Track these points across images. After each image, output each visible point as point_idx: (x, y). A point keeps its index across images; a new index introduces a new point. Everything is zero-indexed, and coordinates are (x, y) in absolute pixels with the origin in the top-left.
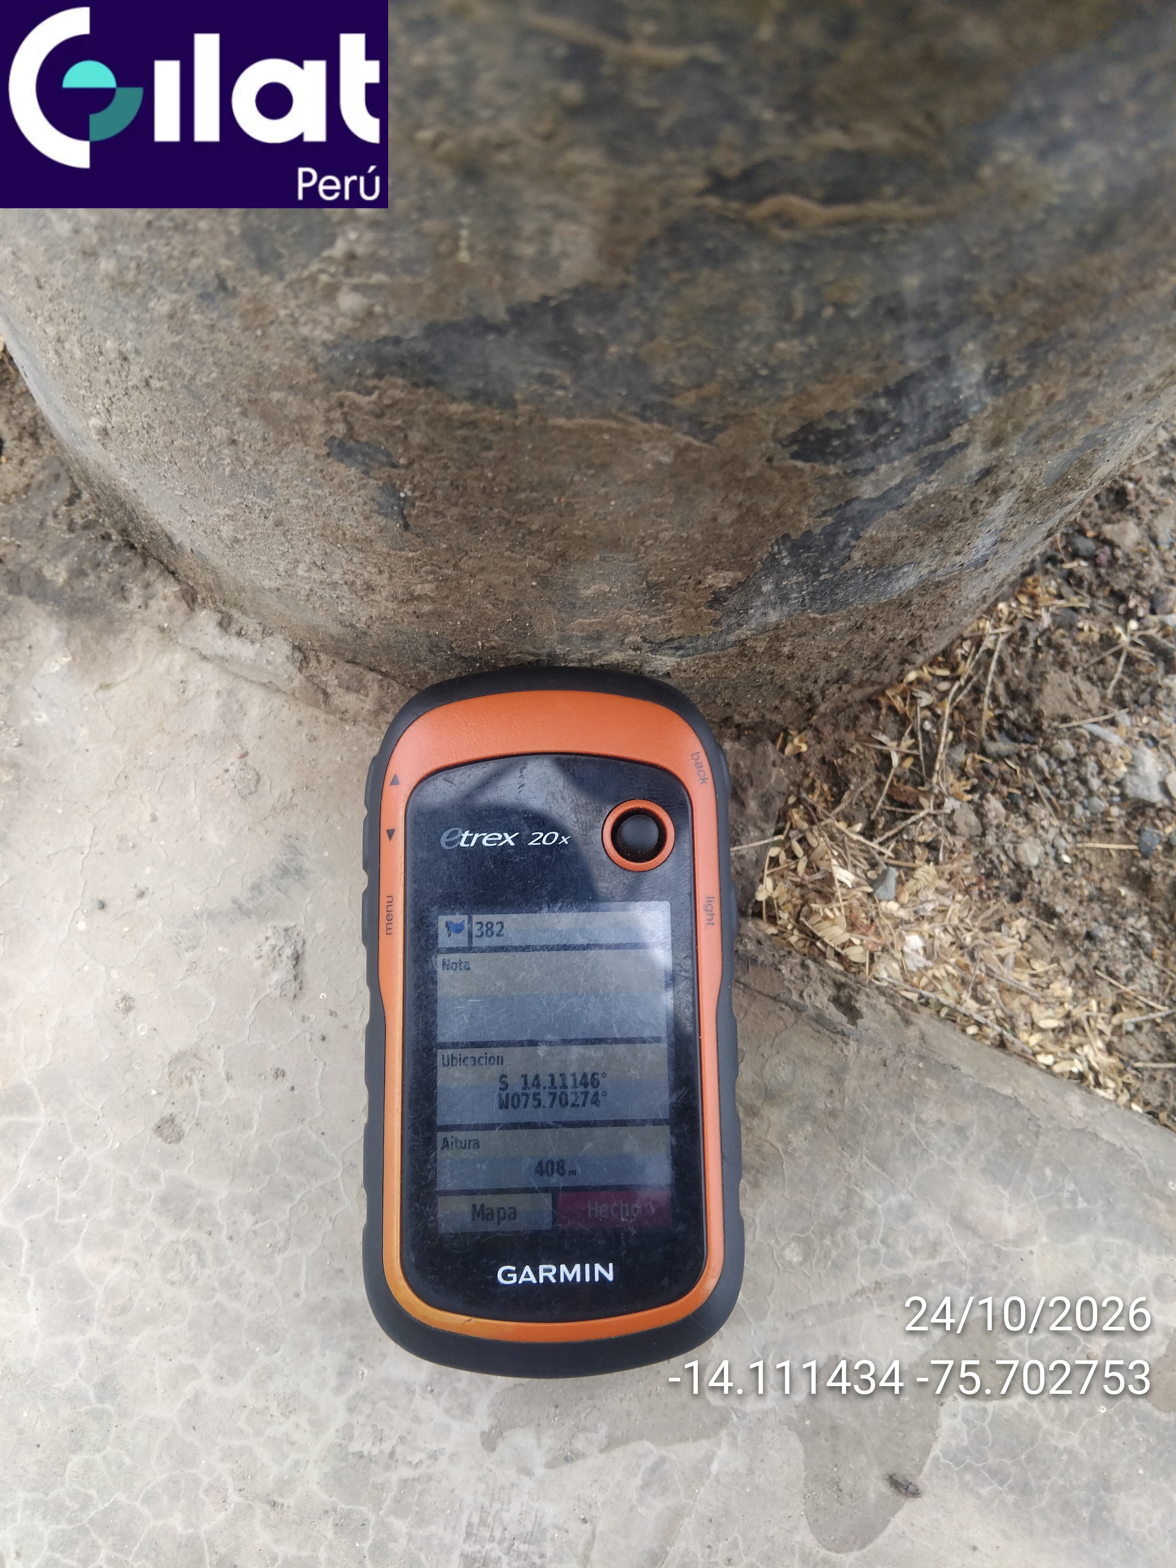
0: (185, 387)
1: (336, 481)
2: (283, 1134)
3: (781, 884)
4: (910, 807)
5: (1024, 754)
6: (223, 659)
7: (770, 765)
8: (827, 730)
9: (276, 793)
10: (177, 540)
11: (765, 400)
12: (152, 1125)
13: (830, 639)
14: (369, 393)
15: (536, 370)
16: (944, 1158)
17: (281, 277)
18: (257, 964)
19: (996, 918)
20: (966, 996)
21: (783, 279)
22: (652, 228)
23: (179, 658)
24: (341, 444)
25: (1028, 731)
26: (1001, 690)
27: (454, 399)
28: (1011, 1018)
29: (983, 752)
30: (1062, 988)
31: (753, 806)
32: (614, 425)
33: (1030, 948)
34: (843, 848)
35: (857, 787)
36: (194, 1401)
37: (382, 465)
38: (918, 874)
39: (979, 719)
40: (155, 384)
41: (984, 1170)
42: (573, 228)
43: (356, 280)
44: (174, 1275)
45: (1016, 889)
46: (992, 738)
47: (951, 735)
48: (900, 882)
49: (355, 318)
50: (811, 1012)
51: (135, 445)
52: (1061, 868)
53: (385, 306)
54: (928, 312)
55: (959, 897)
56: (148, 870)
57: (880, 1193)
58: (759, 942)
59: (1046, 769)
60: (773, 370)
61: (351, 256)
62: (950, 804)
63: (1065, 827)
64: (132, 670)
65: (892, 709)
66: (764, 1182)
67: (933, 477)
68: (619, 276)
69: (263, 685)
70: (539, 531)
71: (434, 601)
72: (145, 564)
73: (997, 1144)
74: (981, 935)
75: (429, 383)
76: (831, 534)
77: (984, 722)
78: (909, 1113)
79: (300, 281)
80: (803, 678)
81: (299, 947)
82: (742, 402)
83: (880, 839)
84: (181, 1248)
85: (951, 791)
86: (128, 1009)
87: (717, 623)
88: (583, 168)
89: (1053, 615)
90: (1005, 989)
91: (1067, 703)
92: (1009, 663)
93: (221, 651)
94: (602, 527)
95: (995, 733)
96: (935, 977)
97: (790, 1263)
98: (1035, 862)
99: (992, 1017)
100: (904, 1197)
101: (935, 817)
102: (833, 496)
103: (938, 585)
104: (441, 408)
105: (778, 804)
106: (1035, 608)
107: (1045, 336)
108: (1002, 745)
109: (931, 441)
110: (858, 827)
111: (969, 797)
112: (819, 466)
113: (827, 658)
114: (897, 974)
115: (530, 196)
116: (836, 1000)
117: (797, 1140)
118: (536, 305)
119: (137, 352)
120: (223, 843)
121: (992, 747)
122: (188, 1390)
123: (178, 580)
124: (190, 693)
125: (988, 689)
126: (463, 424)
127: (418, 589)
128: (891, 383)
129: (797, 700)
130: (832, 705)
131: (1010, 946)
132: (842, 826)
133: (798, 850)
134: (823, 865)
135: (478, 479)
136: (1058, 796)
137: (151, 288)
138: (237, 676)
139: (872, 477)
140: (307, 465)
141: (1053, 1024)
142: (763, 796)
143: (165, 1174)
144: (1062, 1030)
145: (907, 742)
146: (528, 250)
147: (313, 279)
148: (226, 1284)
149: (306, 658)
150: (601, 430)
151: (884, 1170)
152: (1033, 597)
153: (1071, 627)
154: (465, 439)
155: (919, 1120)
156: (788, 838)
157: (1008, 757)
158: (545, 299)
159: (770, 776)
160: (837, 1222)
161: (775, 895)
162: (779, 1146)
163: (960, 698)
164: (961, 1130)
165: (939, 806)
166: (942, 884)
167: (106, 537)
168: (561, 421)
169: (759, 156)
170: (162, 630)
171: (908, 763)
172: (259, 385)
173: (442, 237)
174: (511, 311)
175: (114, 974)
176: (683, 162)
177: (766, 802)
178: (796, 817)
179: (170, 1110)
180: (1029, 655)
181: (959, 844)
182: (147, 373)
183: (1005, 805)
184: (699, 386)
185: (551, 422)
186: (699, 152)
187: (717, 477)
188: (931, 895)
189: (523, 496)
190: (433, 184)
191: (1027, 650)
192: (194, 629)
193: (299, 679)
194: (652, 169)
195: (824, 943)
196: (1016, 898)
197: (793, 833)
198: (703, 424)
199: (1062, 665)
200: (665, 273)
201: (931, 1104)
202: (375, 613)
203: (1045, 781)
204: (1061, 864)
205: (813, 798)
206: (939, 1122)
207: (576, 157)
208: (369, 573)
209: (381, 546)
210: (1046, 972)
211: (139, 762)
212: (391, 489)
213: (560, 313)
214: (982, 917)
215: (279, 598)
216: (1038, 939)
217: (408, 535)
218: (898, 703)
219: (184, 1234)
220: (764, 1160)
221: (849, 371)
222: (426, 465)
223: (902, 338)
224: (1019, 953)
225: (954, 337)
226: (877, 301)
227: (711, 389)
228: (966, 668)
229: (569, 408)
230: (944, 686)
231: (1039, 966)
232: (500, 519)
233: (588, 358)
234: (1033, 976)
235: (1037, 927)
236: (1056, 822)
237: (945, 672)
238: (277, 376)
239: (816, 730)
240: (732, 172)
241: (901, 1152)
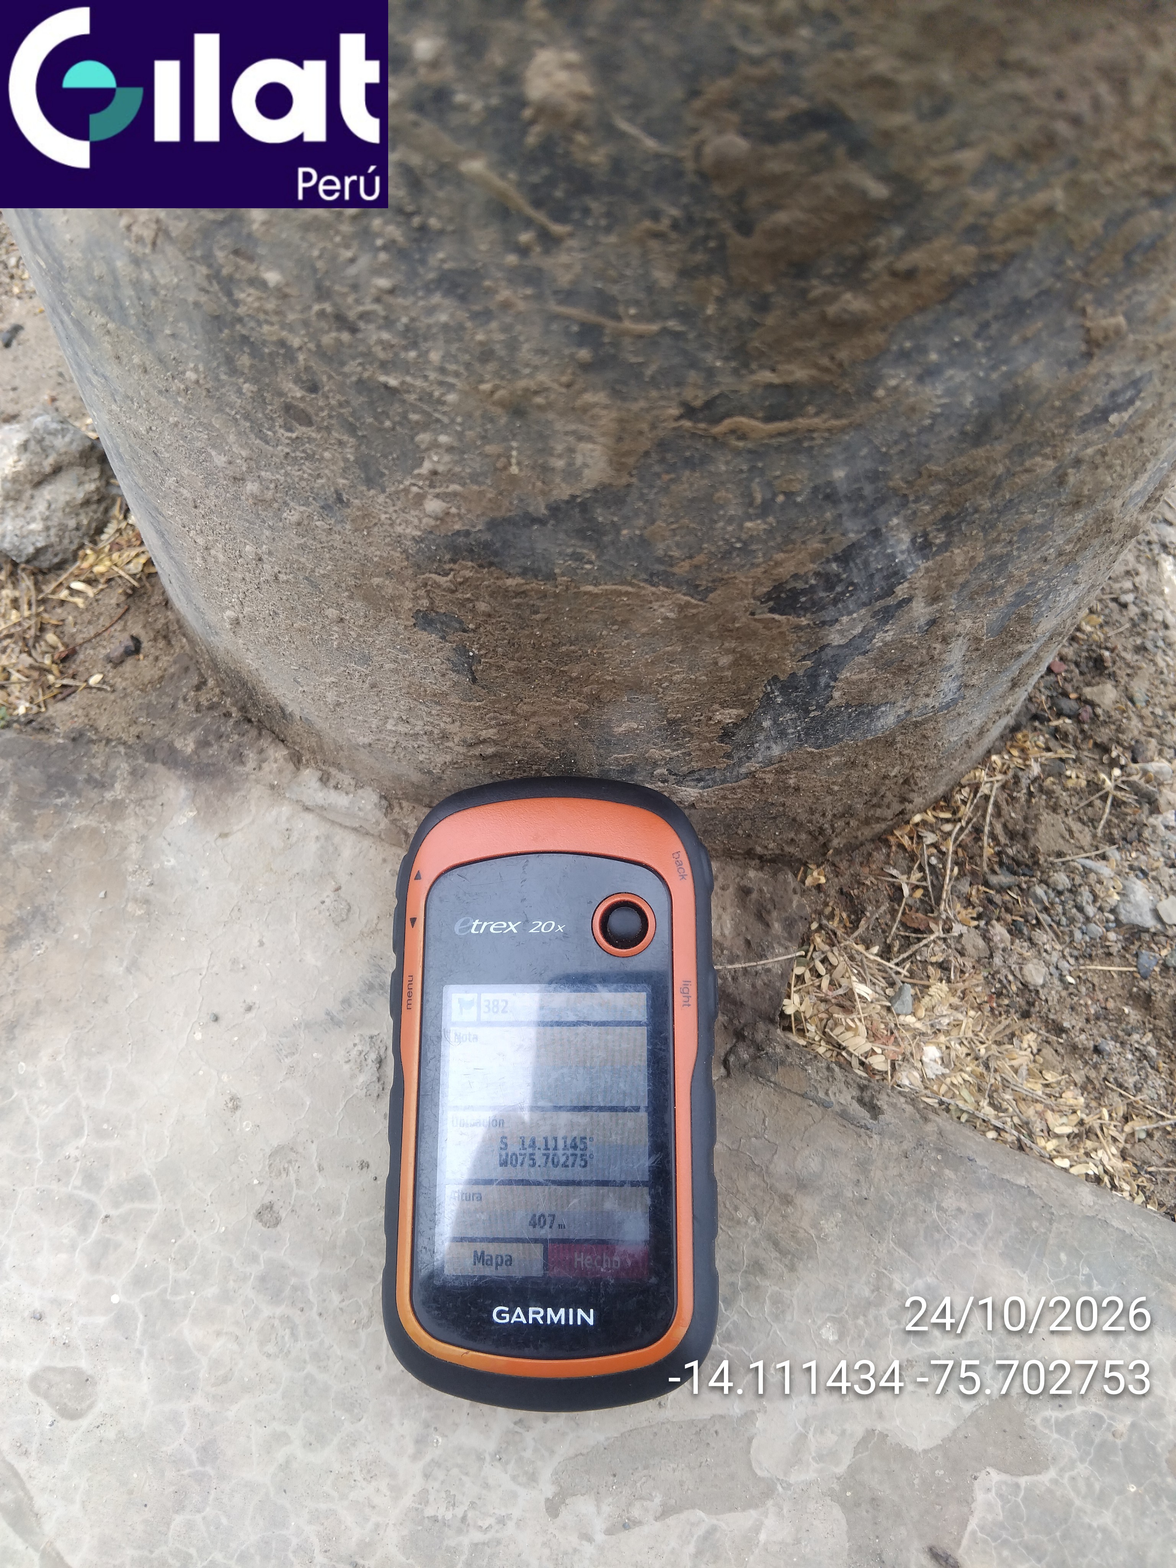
0: (306, 578)
1: (420, 646)
2: (366, 1220)
3: (807, 999)
4: (922, 932)
5: (1024, 886)
6: (322, 808)
7: (790, 892)
8: (843, 865)
9: (364, 920)
10: (289, 709)
11: (743, 566)
12: (254, 1211)
13: (829, 773)
14: (447, 575)
15: (569, 551)
16: (965, 1244)
17: (384, 491)
18: (346, 1067)
19: (1008, 1032)
20: (984, 1103)
21: (744, 476)
22: (645, 444)
23: (286, 810)
24: (425, 616)
25: (1027, 866)
26: (999, 829)
27: (510, 575)
28: (1027, 1123)
29: (986, 884)
30: (1073, 1098)
31: (777, 926)
32: (630, 589)
33: (1041, 1060)
34: (862, 967)
35: (872, 913)
36: (286, 1466)
37: (456, 630)
38: (932, 991)
39: (981, 856)
40: (282, 577)
41: (1001, 1254)
42: (590, 446)
43: (437, 490)
44: (270, 1348)
45: (1025, 1007)
46: (994, 872)
47: (956, 870)
48: (916, 999)
49: (436, 518)
50: (837, 1108)
51: (261, 630)
52: (1066, 989)
53: (459, 508)
54: (857, 496)
55: (972, 1013)
56: (255, 988)
57: (907, 1275)
58: (787, 1047)
59: (1045, 898)
60: (745, 543)
61: (435, 473)
62: (957, 929)
63: (1067, 952)
64: (247, 821)
65: (901, 846)
66: (800, 1266)
67: (888, 627)
68: (625, 480)
69: (355, 829)
70: (578, 678)
71: (496, 742)
72: (260, 734)
73: (1014, 1230)
74: (994, 1047)
75: (491, 564)
76: (813, 675)
77: (985, 858)
78: (931, 1201)
79: (397, 492)
80: (812, 811)
81: (382, 1052)
82: (725, 568)
83: (896, 960)
84: (277, 1323)
85: (959, 917)
86: (236, 1108)
87: (729, 756)
88: (595, 405)
89: (1042, 765)
90: (1021, 1099)
91: (1061, 841)
92: (1004, 805)
93: (321, 802)
94: (627, 672)
95: (996, 867)
96: (953, 1084)
97: (826, 1342)
98: (1040, 981)
99: (1010, 1123)
100: (929, 1280)
101: (945, 940)
102: (810, 645)
103: (916, 725)
104: (499, 583)
105: (801, 928)
106: (1025, 760)
107: (954, 511)
108: (1003, 878)
109: (880, 598)
110: (875, 949)
111: (975, 923)
112: (793, 619)
113: (830, 792)
114: (918, 1082)
115: (559, 426)
116: (860, 1101)
117: (829, 1226)
118: (567, 502)
119: (270, 553)
120: (319, 964)
121: (994, 880)
122: (280, 1455)
123: (287, 747)
124: (294, 839)
125: (987, 829)
126: (517, 594)
127: (484, 734)
128: (838, 551)
129: (810, 833)
130: (844, 841)
131: (1022, 1059)
132: (861, 948)
133: (821, 969)
134: (844, 982)
135: (529, 637)
136: (1059, 924)
137: (285, 503)
138: (333, 822)
139: (837, 627)
140: (397, 635)
141: (1067, 1130)
142: (786, 919)
143: (264, 1255)
144: (1076, 1135)
145: (916, 876)
146: (560, 464)
147: (406, 491)
148: (316, 1356)
149: (390, 806)
150: (620, 594)
151: (909, 1254)
152: (1023, 750)
153: (1060, 775)
154: (518, 606)
155: (939, 1208)
156: (812, 959)
157: (1010, 888)
158: (574, 497)
159: (791, 901)
160: (869, 1304)
161: (802, 1009)
162: (813, 1232)
163: (962, 837)
164: (980, 1218)
165: (948, 930)
166: (955, 1001)
167: (228, 715)
168: (590, 588)
169: (716, 391)
170: (272, 787)
171: (919, 893)
172: (363, 574)
173: (499, 456)
174: (549, 507)
175: (225, 1078)
176: (663, 398)
177: (789, 924)
178: (818, 940)
179: (269, 1198)
180: (1023, 799)
181: (969, 965)
182: (276, 569)
183: (1010, 932)
184: (691, 557)
185: (583, 589)
186: (674, 391)
187: (712, 628)
188: (944, 1009)
189: (564, 649)
190: (492, 420)
191: (1022, 795)
192: (299, 785)
193: (384, 823)
194: (642, 404)
195: (848, 1052)
196: (1026, 1015)
197: (816, 954)
198: (697, 586)
199: (1054, 809)
200: (658, 475)
201: (951, 1193)
202: (448, 758)
203: (1046, 910)
204: (1066, 985)
205: (834, 924)
206: (959, 1209)
207: (589, 397)
208: (445, 724)
209: (454, 699)
210: (1059, 1083)
211: (251, 897)
212: (462, 650)
213: (584, 507)
214: (994, 1032)
215: (371, 752)
216: (1048, 1051)
217: (475, 688)
218: (906, 841)
219: (280, 1310)
220: (799, 1244)
221: (804, 542)
222: (489, 628)
223: (840, 516)
224: (1032, 1066)
225: (881, 513)
226: (816, 489)
227: (699, 559)
228: (966, 811)
229: (595, 578)
230: (947, 827)
231: (1051, 1077)
232: (548, 670)
233: (607, 539)
234: (1047, 1086)
235: (1048, 1042)
236: (1058, 947)
237: (948, 815)
238: (377, 565)
239: (834, 865)
240: (698, 403)
241: (925, 1238)
